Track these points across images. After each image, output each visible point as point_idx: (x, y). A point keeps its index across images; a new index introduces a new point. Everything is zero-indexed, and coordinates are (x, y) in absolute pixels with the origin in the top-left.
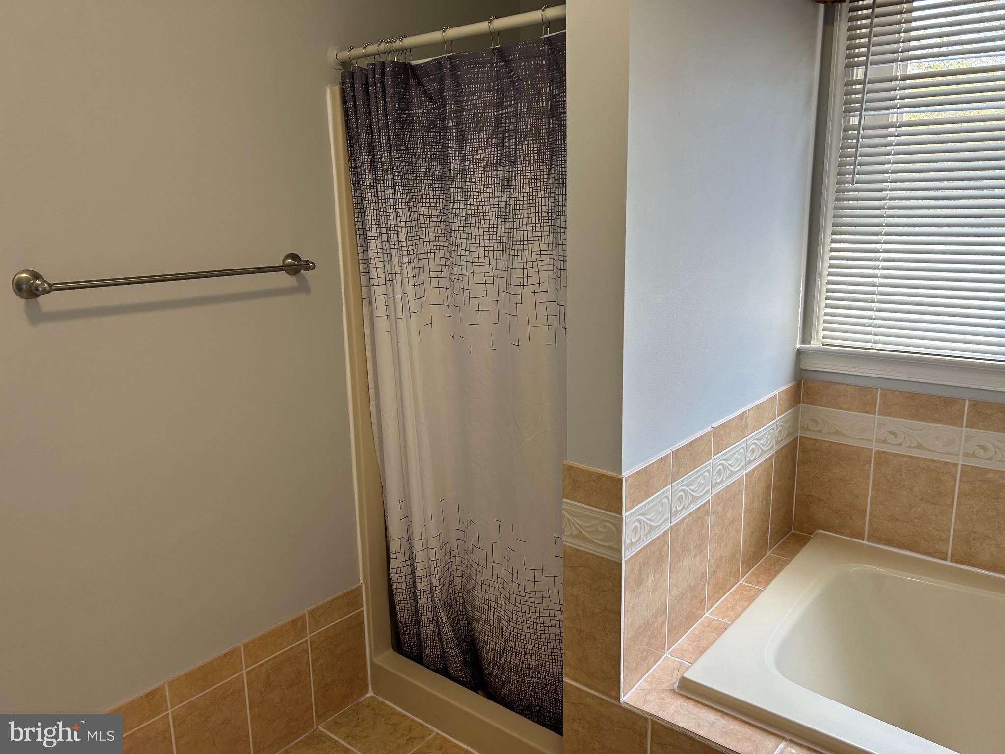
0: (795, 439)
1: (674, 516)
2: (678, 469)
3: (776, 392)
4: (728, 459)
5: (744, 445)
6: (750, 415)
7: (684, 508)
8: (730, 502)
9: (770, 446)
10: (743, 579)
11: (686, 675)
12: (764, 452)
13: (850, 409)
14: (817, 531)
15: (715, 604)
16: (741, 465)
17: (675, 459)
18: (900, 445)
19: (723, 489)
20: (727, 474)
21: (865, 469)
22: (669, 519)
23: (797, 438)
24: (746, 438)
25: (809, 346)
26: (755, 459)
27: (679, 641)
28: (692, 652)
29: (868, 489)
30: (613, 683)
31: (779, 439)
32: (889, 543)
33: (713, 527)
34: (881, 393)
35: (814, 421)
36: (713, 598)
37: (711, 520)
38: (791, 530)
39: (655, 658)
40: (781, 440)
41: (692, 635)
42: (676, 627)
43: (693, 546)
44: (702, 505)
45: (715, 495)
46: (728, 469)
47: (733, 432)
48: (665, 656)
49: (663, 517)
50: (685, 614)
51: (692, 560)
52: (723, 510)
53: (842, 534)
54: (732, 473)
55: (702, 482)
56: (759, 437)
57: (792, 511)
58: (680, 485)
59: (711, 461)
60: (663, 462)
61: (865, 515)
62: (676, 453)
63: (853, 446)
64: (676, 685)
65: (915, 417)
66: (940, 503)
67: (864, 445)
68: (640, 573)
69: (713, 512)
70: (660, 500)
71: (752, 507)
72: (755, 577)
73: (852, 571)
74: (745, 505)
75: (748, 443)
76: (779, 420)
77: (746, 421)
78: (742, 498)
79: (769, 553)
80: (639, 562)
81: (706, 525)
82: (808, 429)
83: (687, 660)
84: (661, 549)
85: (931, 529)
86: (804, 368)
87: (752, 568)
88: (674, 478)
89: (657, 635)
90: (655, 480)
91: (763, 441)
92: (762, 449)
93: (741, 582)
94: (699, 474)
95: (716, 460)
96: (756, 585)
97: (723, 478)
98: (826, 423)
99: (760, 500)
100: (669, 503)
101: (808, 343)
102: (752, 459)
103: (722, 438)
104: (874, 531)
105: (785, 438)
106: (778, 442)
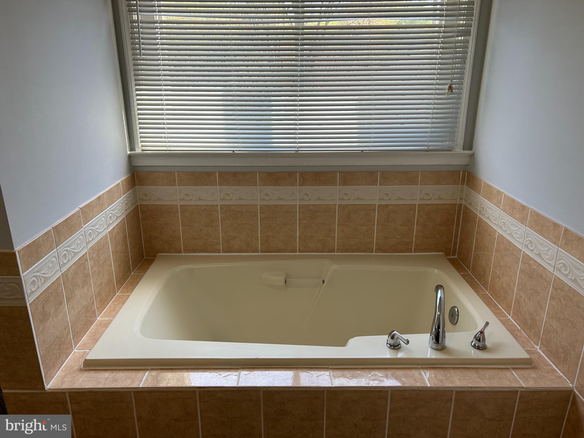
0: (136, 206)
1: (62, 267)
2: (59, 238)
3: (119, 181)
4: (95, 225)
5: (104, 215)
6: (104, 197)
7: (69, 261)
8: (101, 250)
9: (122, 212)
10: (118, 293)
11: (88, 358)
12: (118, 217)
13: (163, 185)
14: (157, 255)
15: (102, 312)
16: (104, 228)
17: (55, 232)
18: (191, 200)
19: (94, 244)
20: (95, 234)
21: (176, 216)
22: (59, 270)
23: (138, 205)
24: (104, 211)
25: (134, 152)
26: (113, 222)
27: (82, 340)
28: (91, 343)
29: (180, 226)
30: (39, 380)
31: (126, 208)
32: (194, 251)
33: (92, 268)
34: (177, 175)
35: (145, 194)
36: (101, 308)
37: (90, 264)
38: (144, 257)
39: (66, 355)
40: (128, 208)
41: (90, 333)
42: (78, 332)
43: (80, 282)
44: (82, 256)
45: (90, 248)
46: (96, 231)
47: (95, 209)
48: (74, 351)
49: (53, 270)
50: (83, 323)
51: (81, 290)
52: (97, 256)
53: (171, 253)
54: (99, 233)
55: (79, 242)
56: (113, 209)
57: (143, 247)
58: (62, 248)
59: (83, 228)
60: (47, 236)
61: (180, 240)
62: (55, 228)
63: (168, 205)
64: (82, 366)
65: (196, 184)
66: (214, 226)
67: (173, 203)
68: (43, 308)
69: (90, 259)
70: (49, 260)
71: (116, 250)
72: (125, 289)
73: (177, 271)
74: (112, 250)
75: (106, 213)
76: (124, 197)
77: (102, 201)
78: (109, 246)
79: (132, 274)
80: (41, 301)
81: (87, 268)
82: (143, 200)
83: (87, 349)
84: (56, 289)
85: (212, 239)
86: (134, 165)
87: (124, 284)
88: (57, 243)
89: (65, 341)
90: (42, 248)
91: (117, 211)
92: (116, 216)
93: (117, 294)
94: (76, 237)
95: (86, 227)
96: (127, 293)
97: (93, 237)
98: (152, 195)
99: (121, 245)
100: (57, 260)
101: (134, 150)
102: (111, 222)
103: (87, 214)
104: (186, 247)
105: (130, 207)
106: (126, 210)
